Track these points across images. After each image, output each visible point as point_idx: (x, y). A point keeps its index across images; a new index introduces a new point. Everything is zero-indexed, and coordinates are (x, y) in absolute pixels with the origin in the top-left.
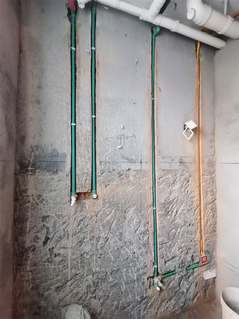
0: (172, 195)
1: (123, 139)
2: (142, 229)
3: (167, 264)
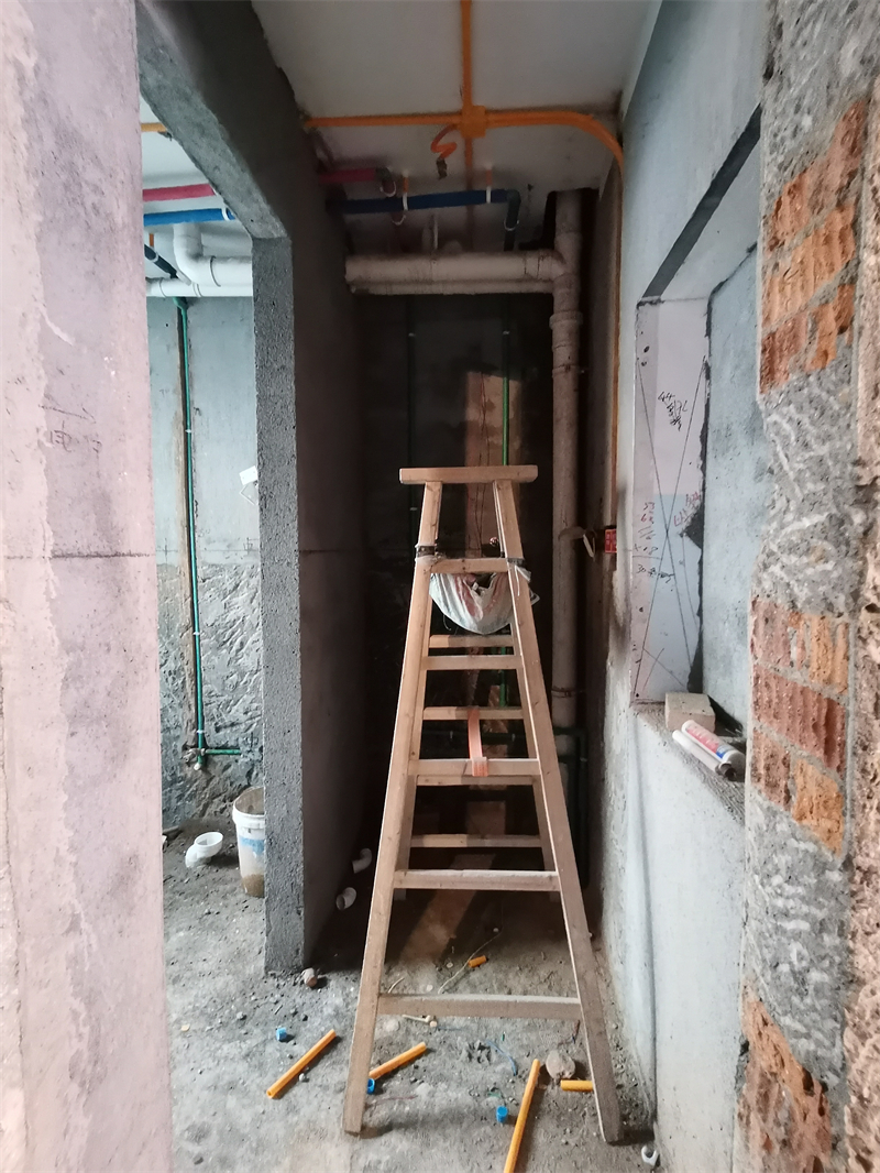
0: (232, 612)
2: (171, 665)
3: (221, 733)
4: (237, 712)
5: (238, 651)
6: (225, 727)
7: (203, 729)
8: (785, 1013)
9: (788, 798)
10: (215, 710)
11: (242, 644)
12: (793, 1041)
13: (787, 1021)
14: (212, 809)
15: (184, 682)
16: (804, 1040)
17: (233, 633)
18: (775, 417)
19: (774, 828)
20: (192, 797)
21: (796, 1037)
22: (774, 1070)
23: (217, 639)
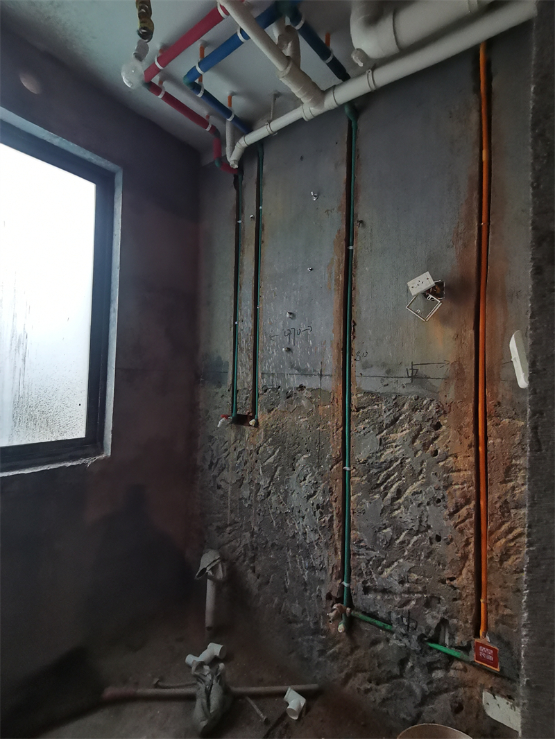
0: (388, 451)
1: (292, 335)
2: (319, 498)
3: (371, 596)
4: (390, 576)
5: (393, 499)
6: (376, 591)
7: (349, 581)
10: (363, 565)
11: (399, 493)
15: (331, 520)
17: (389, 476)
23: (369, 480)
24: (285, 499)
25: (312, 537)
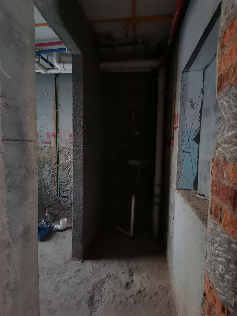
0: (68, 160)
1: (41, 132)
2: (51, 174)
3: (64, 193)
4: (68, 187)
5: (69, 171)
6: (65, 191)
7: (59, 191)
8: (217, 287)
9: (221, 220)
10: (62, 186)
11: (70, 169)
12: (219, 296)
13: (218, 289)
14: (61, 213)
15: (54, 179)
16: (222, 296)
17: (68, 166)
18: (222, 101)
19: (216, 229)
20: (56, 210)
21: (221, 295)
22: (213, 303)
23: (63, 167)
24: (42, 176)
25: (50, 184)
